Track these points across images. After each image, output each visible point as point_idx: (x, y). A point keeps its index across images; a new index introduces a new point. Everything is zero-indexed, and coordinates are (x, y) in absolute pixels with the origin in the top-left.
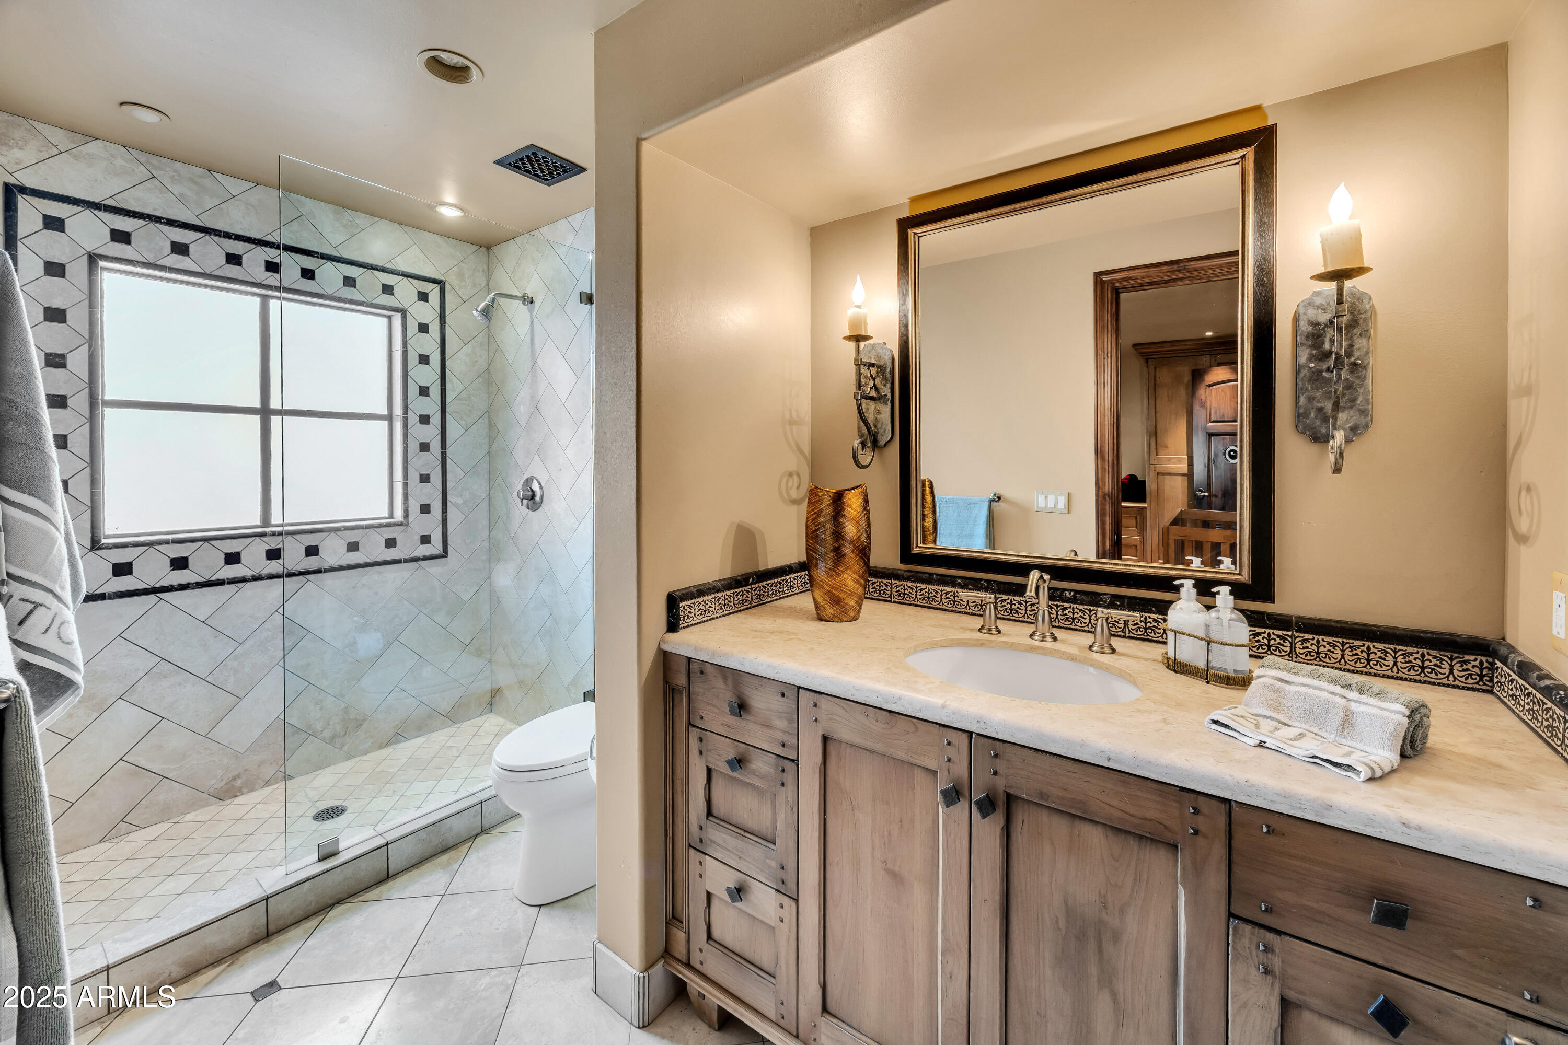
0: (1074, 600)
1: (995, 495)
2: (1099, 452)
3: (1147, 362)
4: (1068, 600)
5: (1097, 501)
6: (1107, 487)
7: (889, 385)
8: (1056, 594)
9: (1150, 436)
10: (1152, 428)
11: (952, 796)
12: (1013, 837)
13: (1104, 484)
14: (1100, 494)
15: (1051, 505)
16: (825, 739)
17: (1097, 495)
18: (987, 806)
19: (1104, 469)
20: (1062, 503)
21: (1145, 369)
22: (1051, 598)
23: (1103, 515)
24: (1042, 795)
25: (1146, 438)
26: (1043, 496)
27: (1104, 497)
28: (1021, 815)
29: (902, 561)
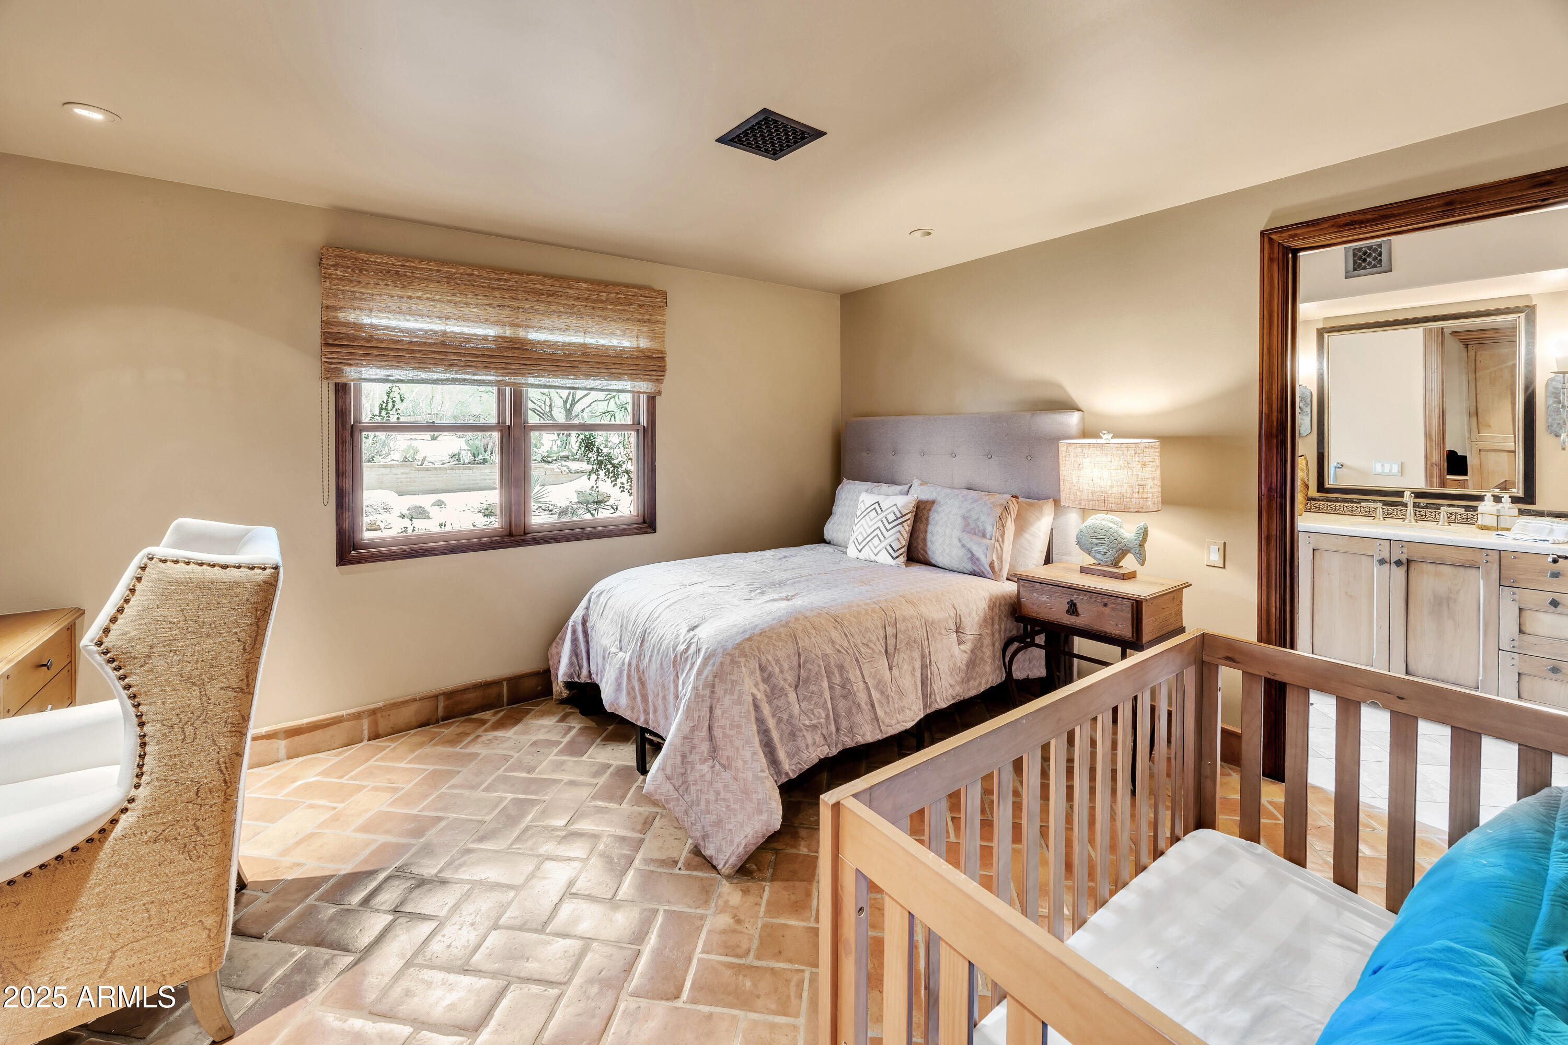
0: (1426, 507)
1: (1338, 463)
2: (1427, 435)
3: (1467, 347)
4: (1422, 507)
5: (1426, 468)
6: (1435, 457)
7: (1309, 407)
8: (1416, 506)
9: (1470, 415)
10: (1473, 409)
11: (1382, 562)
12: (1410, 575)
13: (1432, 456)
14: (1429, 463)
15: (1387, 470)
16: (1314, 550)
17: (1426, 464)
18: (1399, 563)
19: (1431, 447)
20: (1396, 469)
21: (1465, 354)
22: (1414, 507)
23: (1431, 477)
24: (1423, 558)
25: (1466, 418)
26: (1380, 465)
27: (1432, 465)
28: (1412, 566)
29: (1318, 491)
